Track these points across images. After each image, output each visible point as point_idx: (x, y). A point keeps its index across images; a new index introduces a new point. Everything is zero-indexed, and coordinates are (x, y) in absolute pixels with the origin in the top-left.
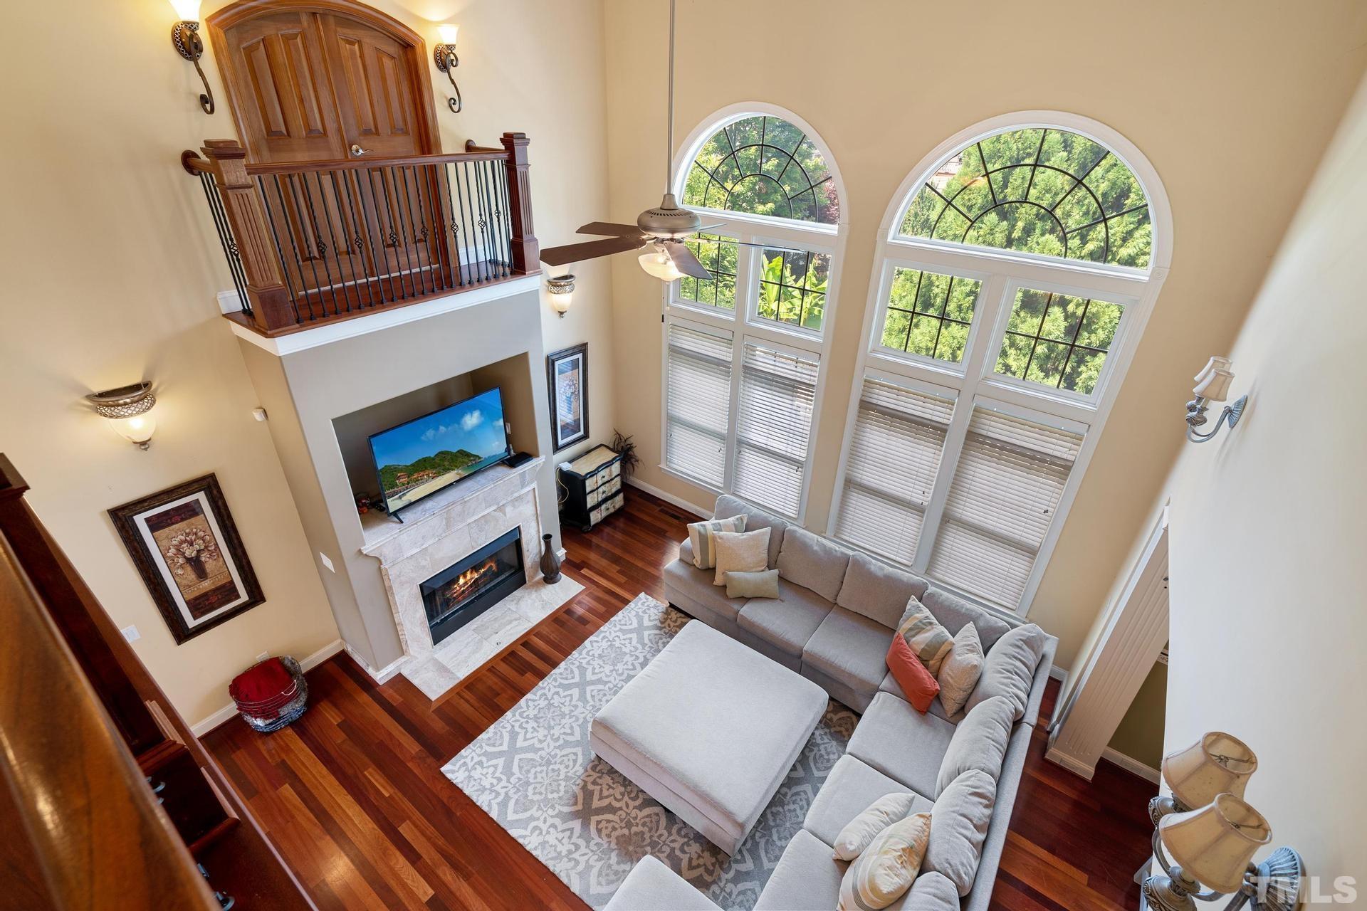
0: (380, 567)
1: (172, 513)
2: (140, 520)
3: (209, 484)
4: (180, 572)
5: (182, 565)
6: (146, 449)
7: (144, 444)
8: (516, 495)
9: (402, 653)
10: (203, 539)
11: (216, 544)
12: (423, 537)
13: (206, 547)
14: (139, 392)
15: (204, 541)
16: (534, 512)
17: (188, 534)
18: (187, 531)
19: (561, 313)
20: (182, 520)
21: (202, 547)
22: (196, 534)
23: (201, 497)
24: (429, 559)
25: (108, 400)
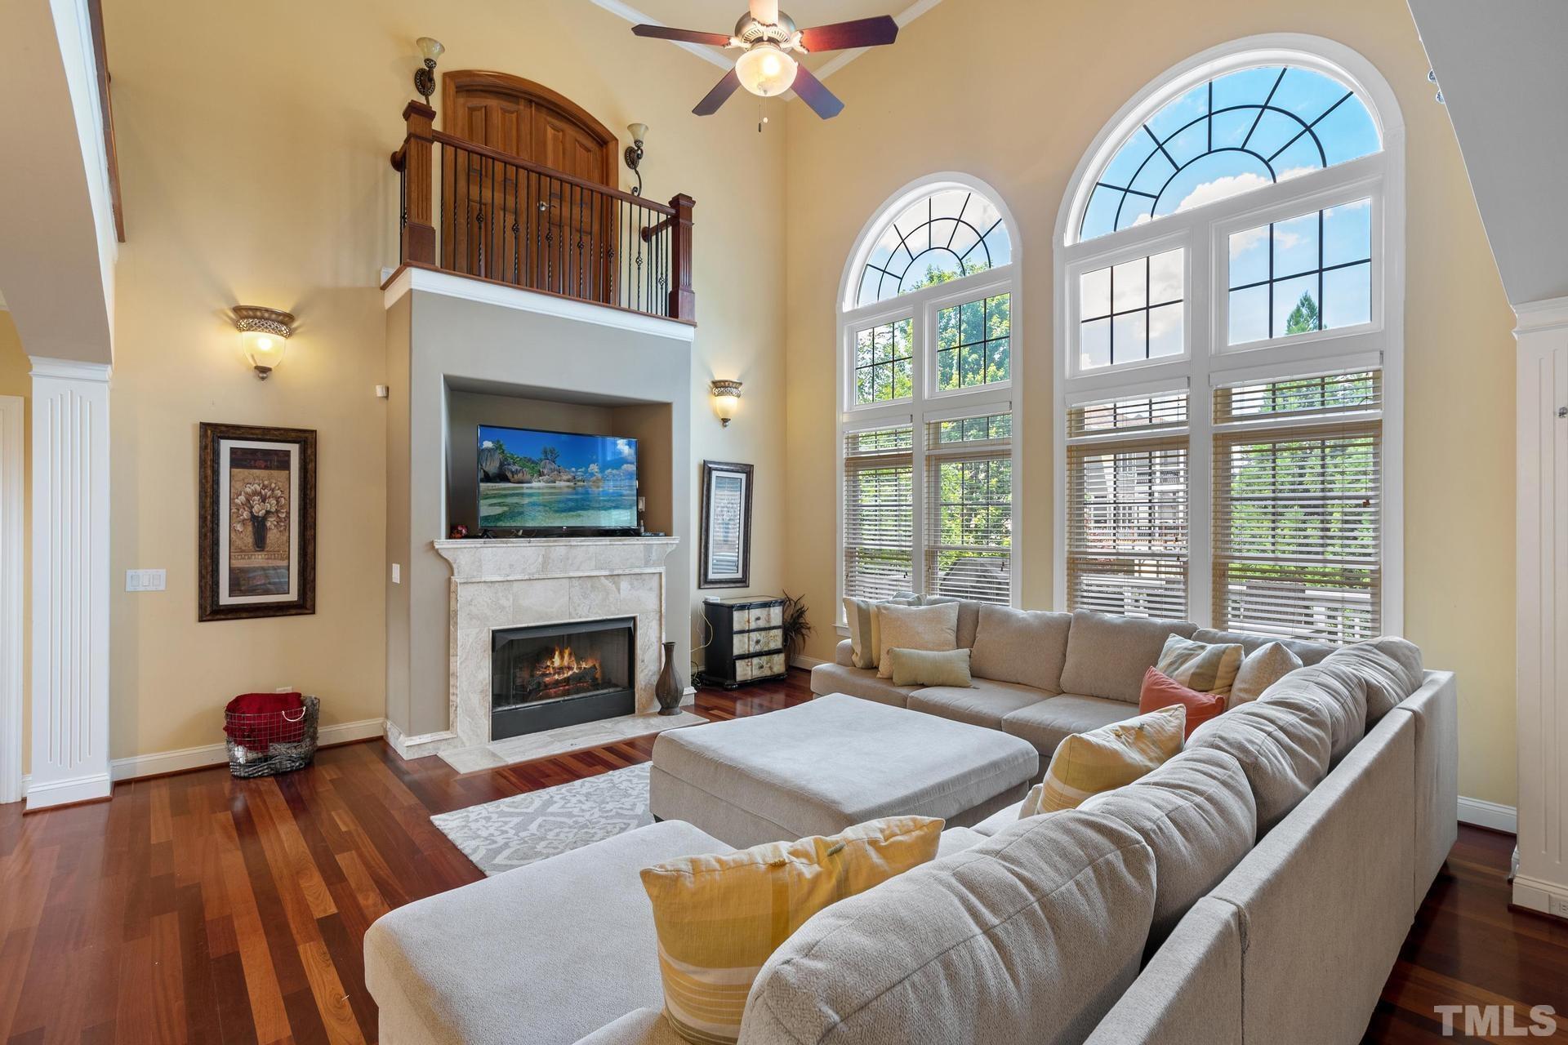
0: (450, 578)
1: (259, 454)
2: (226, 446)
3: (307, 440)
4: (239, 527)
5: (244, 520)
6: (263, 378)
7: (263, 371)
8: (637, 571)
9: (447, 726)
10: (278, 499)
11: (288, 513)
12: (511, 566)
13: (277, 511)
14: (283, 322)
15: (278, 502)
16: (656, 607)
17: (264, 487)
18: (266, 483)
19: (725, 421)
20: (266, 468)
21: (273, 510)
22: (273, 490)
23: (294, 449)
24: (511, 599)
25: (250, 317)
